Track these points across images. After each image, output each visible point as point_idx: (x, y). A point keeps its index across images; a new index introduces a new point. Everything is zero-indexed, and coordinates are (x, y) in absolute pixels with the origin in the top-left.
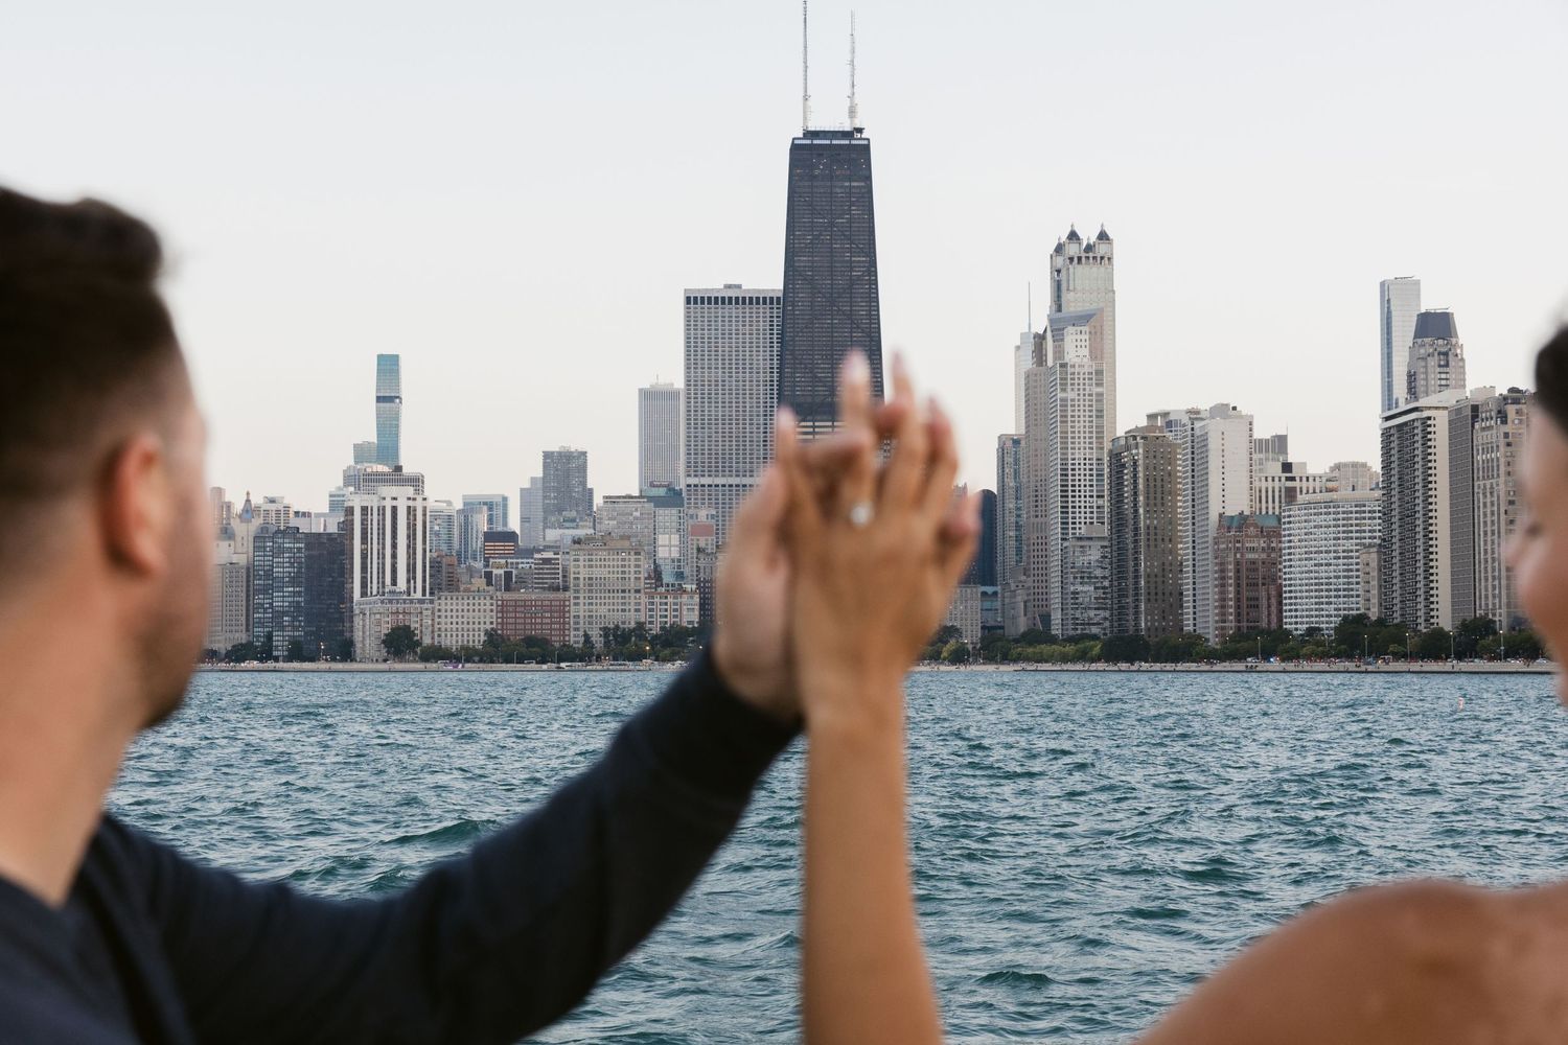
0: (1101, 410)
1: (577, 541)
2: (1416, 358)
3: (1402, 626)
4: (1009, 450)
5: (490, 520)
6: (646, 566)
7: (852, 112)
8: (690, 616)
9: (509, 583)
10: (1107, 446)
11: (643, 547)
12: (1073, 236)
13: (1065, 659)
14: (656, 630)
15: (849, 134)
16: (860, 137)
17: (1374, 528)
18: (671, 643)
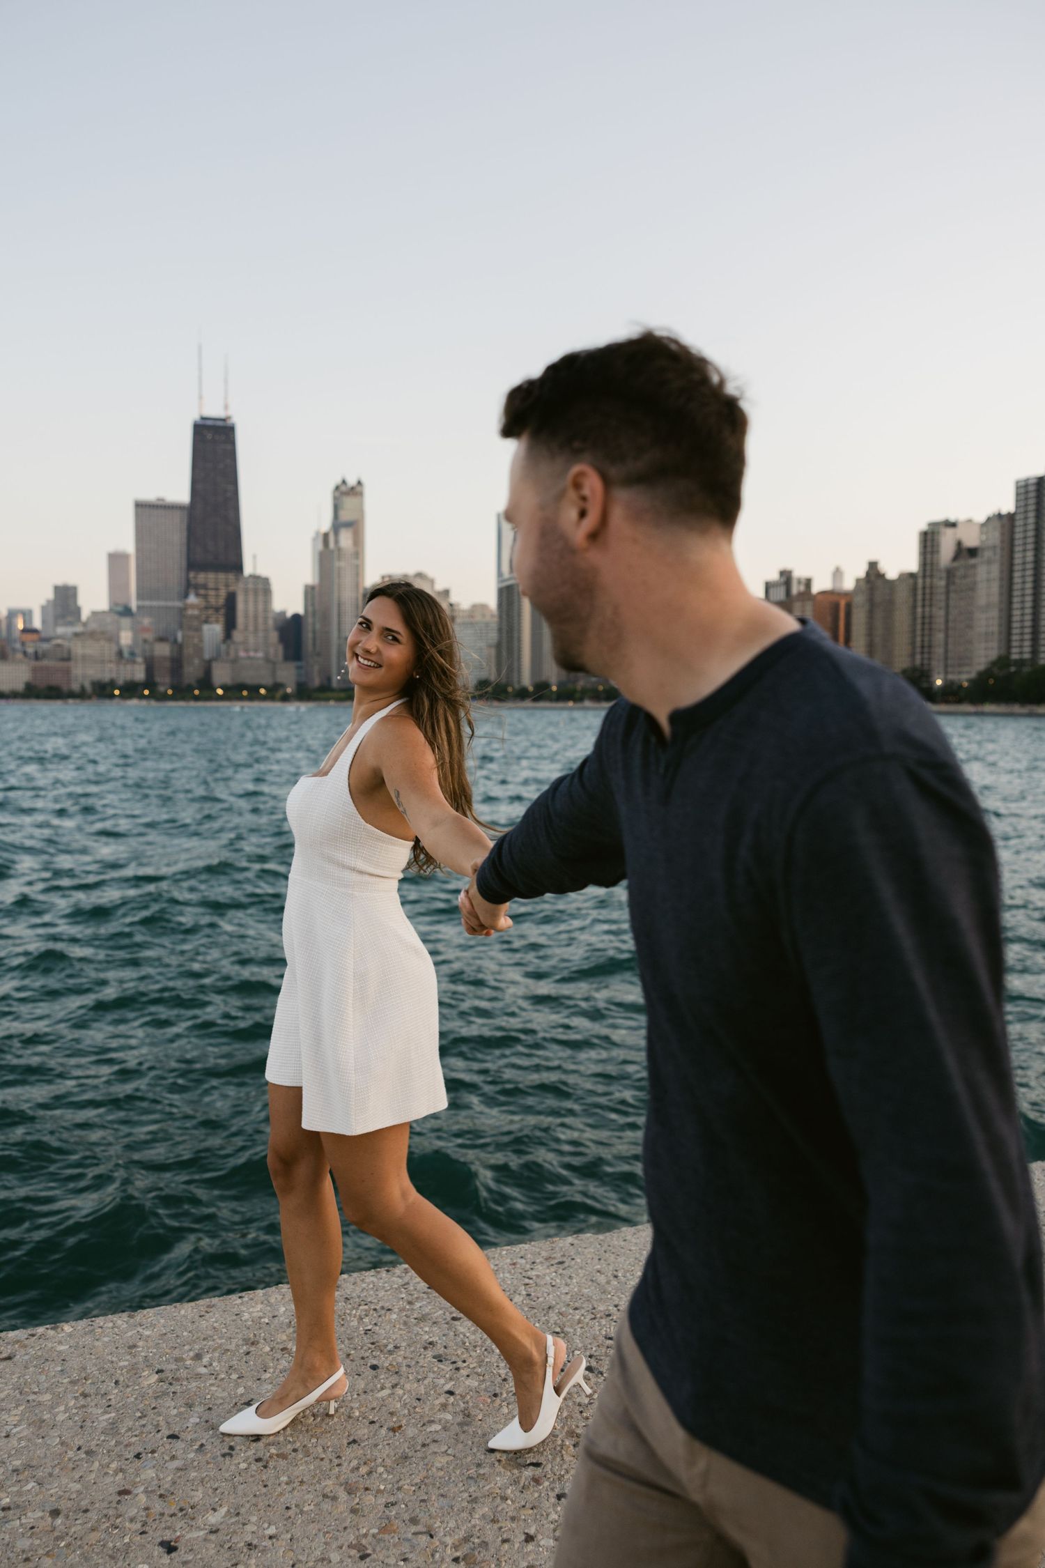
0: (358, 571)
1: (76, 635)
3: (506, 685)
4: (310, 592)
5: (25, 622)
6: (115, 649)
7: (226, 407)
8: (139, 674)
9: (37, 656)
10: (361, 591)
11: (113, 638)
12: (344, 482)
14: (121, 682)
15: (224, 420)
16: (229, 422)
17: (493, 636)
18: (131, 690)
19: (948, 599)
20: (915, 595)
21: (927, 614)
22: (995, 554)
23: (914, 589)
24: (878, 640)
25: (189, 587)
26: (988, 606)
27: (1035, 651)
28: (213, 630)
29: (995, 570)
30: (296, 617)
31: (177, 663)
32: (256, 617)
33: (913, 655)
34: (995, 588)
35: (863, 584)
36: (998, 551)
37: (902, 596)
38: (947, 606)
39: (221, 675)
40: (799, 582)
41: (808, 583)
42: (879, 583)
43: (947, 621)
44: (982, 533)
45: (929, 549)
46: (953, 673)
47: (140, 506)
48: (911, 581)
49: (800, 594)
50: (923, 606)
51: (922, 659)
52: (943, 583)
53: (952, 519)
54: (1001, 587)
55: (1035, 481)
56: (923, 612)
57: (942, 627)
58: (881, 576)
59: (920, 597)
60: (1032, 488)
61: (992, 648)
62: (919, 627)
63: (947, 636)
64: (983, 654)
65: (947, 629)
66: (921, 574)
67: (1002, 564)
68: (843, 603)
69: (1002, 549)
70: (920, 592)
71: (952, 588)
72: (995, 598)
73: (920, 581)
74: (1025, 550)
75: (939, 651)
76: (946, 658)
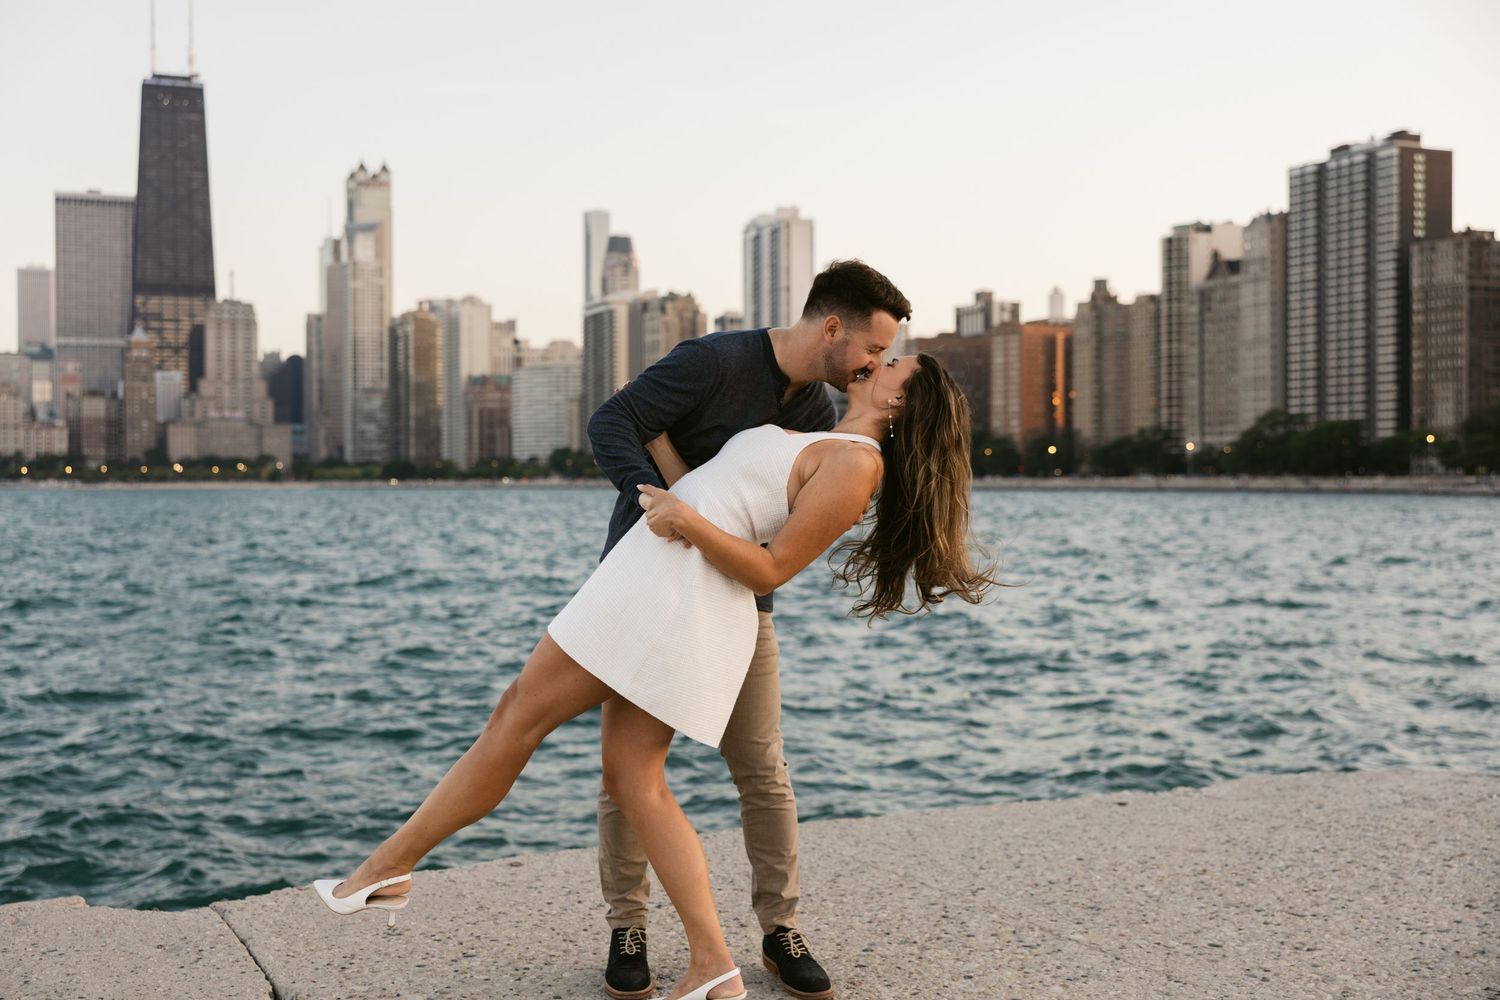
0: (382, 296)
2: (608, 268)
4: (314, 324)
6: (23, 407)
7: (191, 61)
8: (60, 444)
10: (387, 323)
11: (21, 392)
12: (362, 167)
13: (354, 478)
14: (31, 455)
15: (188, 79)
16: (196, 82)
17: (575, 386)
18: (45, 467)
19: (1202, 331)
20: (1158, 326)
21: (1175, 352)
22: (1264, 269)
23: (1157, 317)
24: (1109, 388)
25: (134, 317)
26: (1257, 341)
27: (1321, 404)
28: (171, 379)
29: (1265, 291)
30: (295, 360)
31: (116, 428)
32: (233, 362)
33: (1157, 409)
34: (1265, 316)
35: (1086, 310)
36: (1268, 265)
37: (1140, 328)
38: (1202, 342)
39: (182, 444)
40: (1002, 309)
41: (1015, 309)
42: (1109, 309)
43: (1202, 362)
44: (1246, 241)
45: (1175, 263)
46: (1210, 434)
47: (61, 201)
48: (1152, 307)
49: (1003, 325)
50: (1170, 341)
51: (1171, 414)
52: (1195, 309)
53: (1206, 221)
54: (1273, 314)
55: (1313, 169)
56: (1170, 349)
57: (1196, 370)
58: (1112, 300)
59: (1164, 329)
60: (1310, 179)
61: (1264, 399)
62: (1164, 370)
63: (1202, 383)
64: (1252, 405)
65: (1202, 373)
66: (1164, 298)
67: (1273, 283)
68: (1060, 338)
69: (1273, 262)
70: (1164, 322)
71: (1208, 315)
72: (1266, 330)
73: (1164, 307)
74: (1303, 264)
75: (1192, 403)
76: (1202, 414)
